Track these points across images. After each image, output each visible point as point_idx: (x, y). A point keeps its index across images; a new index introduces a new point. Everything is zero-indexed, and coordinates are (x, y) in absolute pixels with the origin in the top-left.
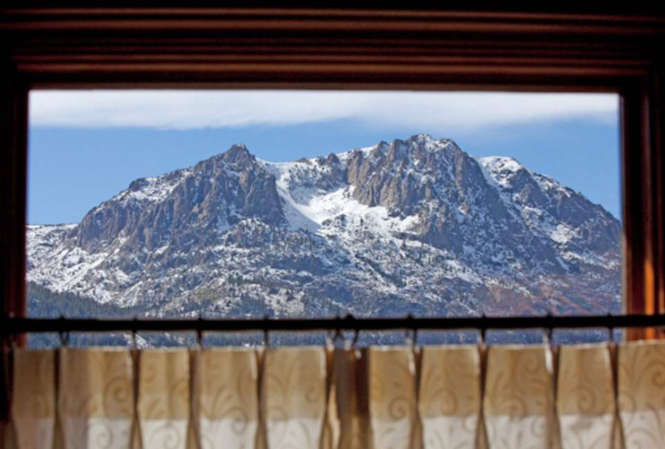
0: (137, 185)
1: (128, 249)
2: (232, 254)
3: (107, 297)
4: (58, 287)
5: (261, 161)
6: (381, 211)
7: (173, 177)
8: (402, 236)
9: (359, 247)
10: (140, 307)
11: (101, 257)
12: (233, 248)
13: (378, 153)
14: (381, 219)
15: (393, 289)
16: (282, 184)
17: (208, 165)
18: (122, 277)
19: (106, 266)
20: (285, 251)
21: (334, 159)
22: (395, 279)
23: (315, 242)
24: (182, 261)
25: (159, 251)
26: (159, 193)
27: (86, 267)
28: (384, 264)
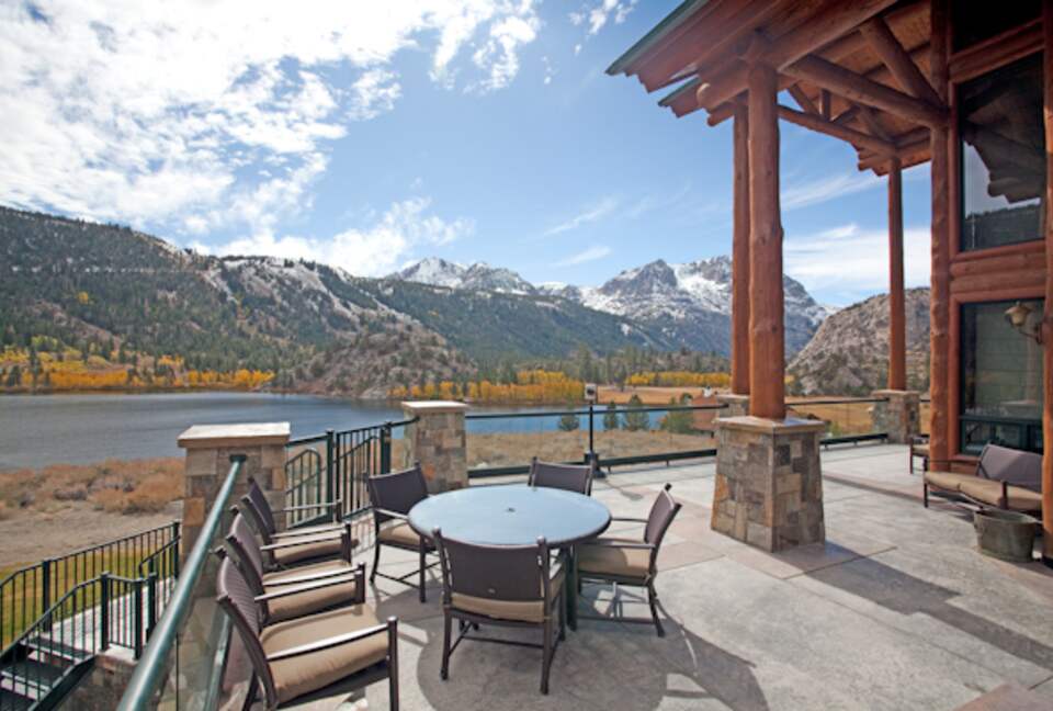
0: (623, 273)
1: (622, 295)
2: (658, 298)
3: (612, 311)
4: (596, 308)
5: (669, 264)
6: (712, 283)
7: (636, 270)
8: (720, 291)
9: (705, 295)
10: (626, 315)
11: (611, 298)
12: (659, 295)
13: (712, 262)
14: (713, 285)
15: (717, 310)
16: (676, 273)
17: (648, 266)
18: (619, 305)
19: (612, 301)
20: (677, 296)
21: (695, 264)
22: (718, 306)
23: (687, 293)
24: (639, 300)
25: (633, 296)
26: (632, 276)
27: (606, 301)
28: (715, 301)
